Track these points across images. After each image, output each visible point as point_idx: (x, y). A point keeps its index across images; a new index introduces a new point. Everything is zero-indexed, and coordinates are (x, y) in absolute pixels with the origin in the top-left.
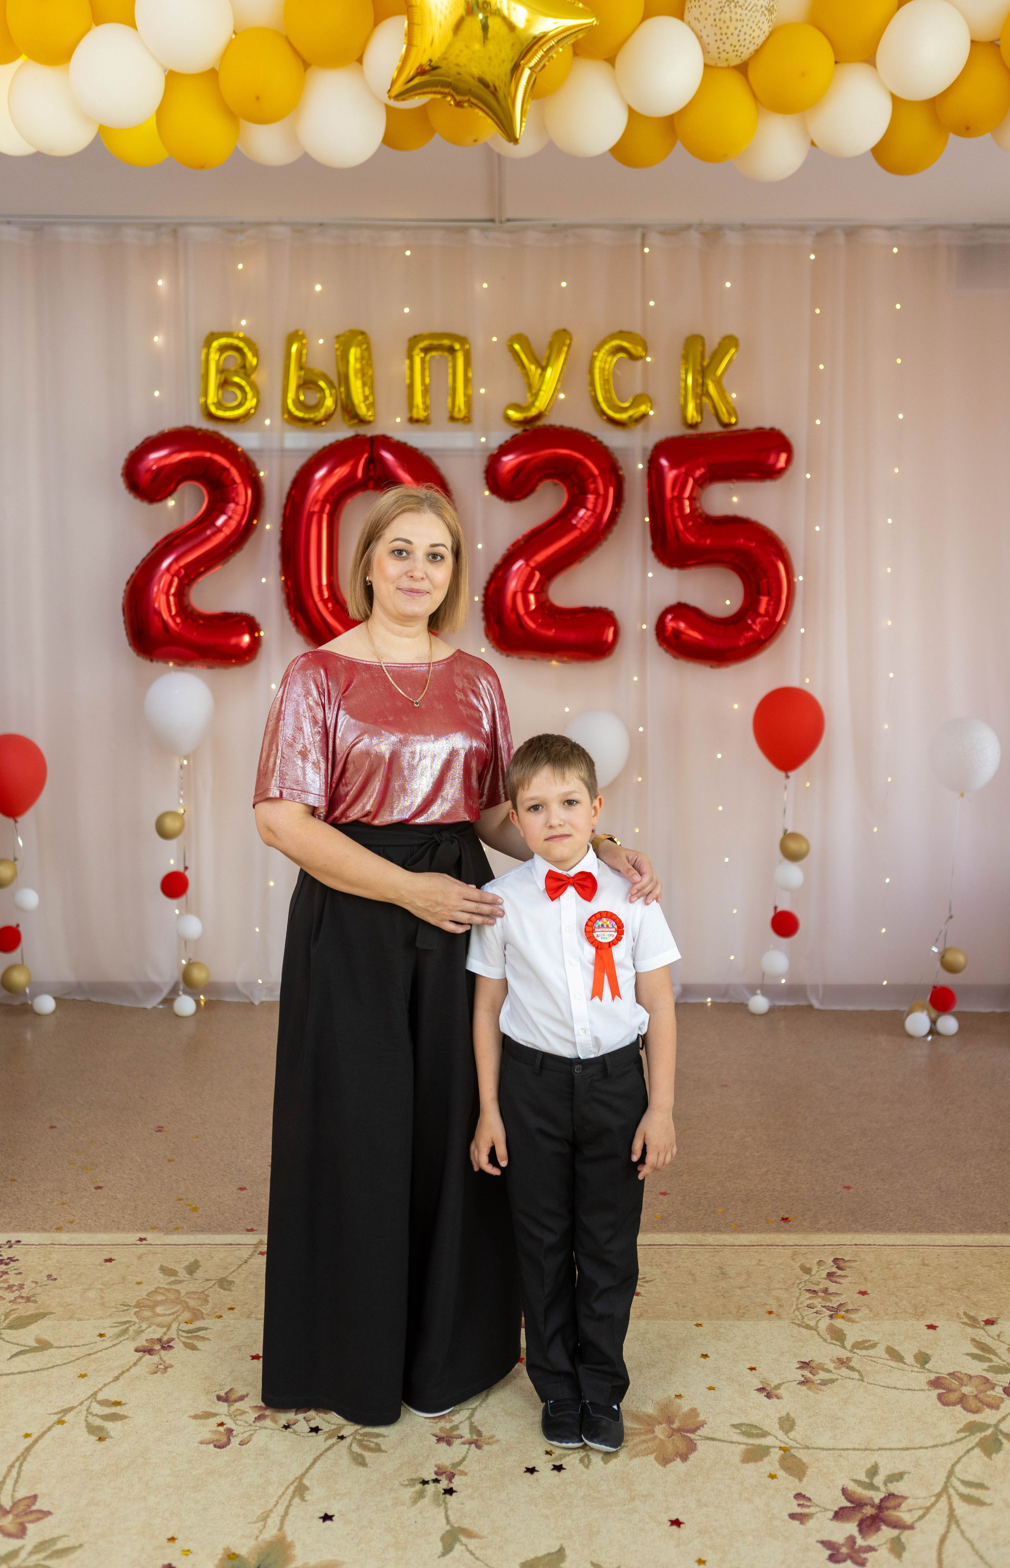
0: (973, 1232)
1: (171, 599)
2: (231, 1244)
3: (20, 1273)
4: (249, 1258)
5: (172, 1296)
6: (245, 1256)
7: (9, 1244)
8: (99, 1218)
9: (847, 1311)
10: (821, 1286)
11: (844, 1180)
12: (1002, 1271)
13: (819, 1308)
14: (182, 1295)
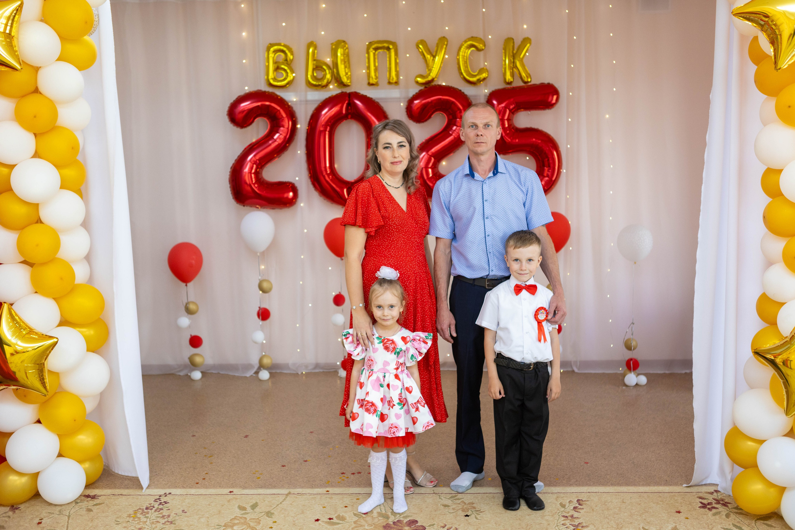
0: (649, 485)
1: (253, 175)
2: (274, 494)
3: (169, 509)
4: (283, 501)
5: (242, 521)
6: (281, 500)
7: (166, 495)
8: (211, 481)
9: (582, 527)
10: (570, 514)
11: (585, 459)
12: (663, 505)
13: (568, 525)
14: (248, 520)
